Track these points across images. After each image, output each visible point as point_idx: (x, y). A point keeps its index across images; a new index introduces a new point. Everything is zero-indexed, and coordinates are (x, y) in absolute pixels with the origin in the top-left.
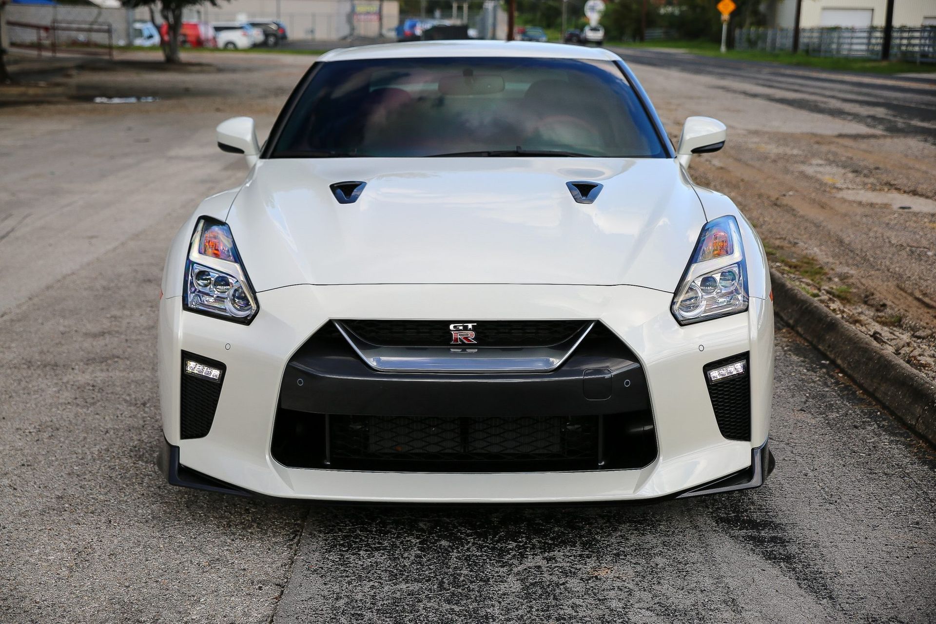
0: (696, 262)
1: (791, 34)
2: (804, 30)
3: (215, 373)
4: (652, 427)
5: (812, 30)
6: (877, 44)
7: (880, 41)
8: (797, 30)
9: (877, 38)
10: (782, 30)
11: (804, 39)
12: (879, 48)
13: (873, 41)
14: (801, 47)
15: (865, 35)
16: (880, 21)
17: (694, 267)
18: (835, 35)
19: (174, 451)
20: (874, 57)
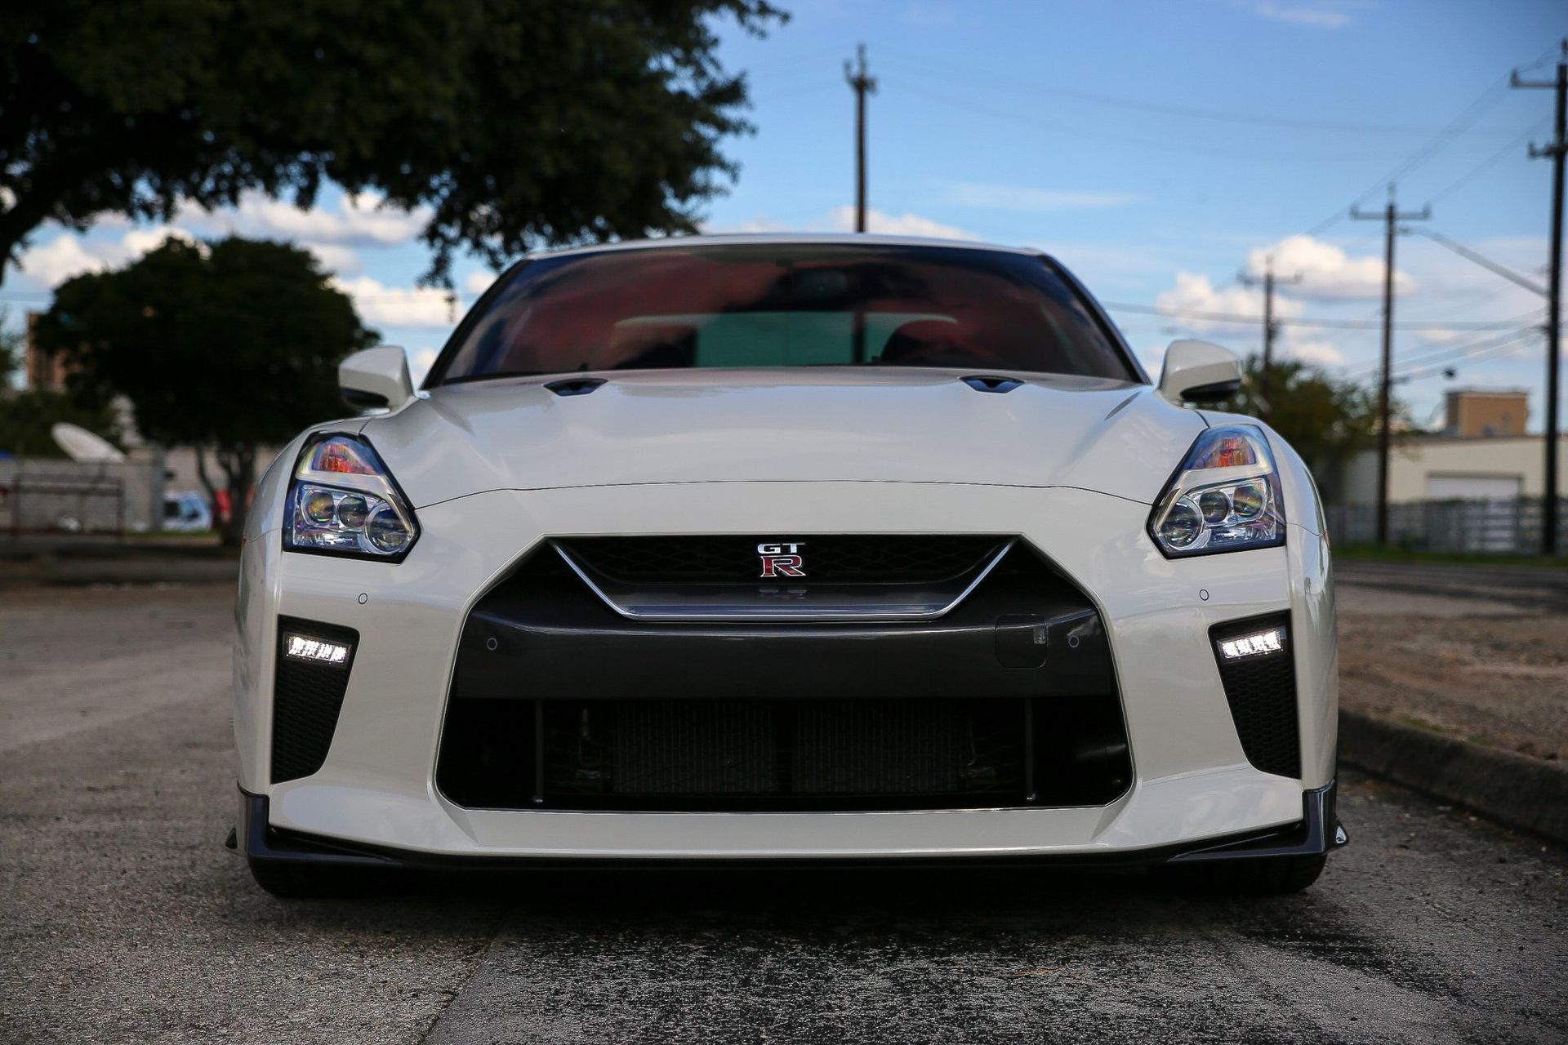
0: (1190, 468)
1: (1372, 514)
2: (1397, 507)
3: (338, 654)
4: (1124, 746)
5: (1410, 506)
6: (1532, 528)
7: (1538, 522)
8: (1383, 507)
9: (1531, 517)
10: (1356, 507)
11: (1396, 523)
12: (1536, 535)
13: (1525, 523)
14: (1393, 538)
15: (1507, 511)
16: (1535, 486)
17: (1185, 474)
18: (1453, 514)
19: (260, 804)
20: (1528, 551)
